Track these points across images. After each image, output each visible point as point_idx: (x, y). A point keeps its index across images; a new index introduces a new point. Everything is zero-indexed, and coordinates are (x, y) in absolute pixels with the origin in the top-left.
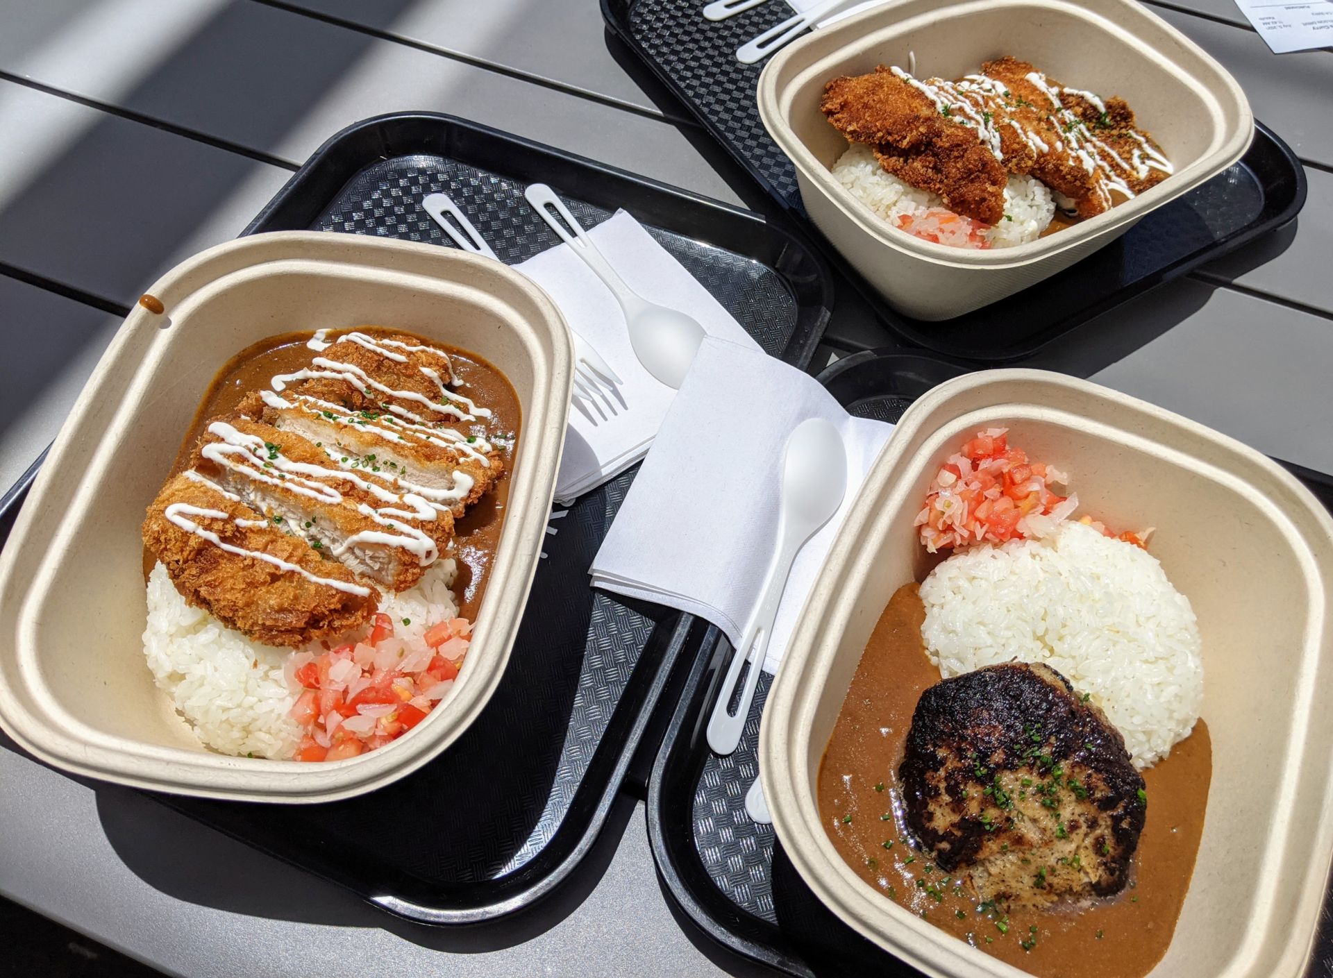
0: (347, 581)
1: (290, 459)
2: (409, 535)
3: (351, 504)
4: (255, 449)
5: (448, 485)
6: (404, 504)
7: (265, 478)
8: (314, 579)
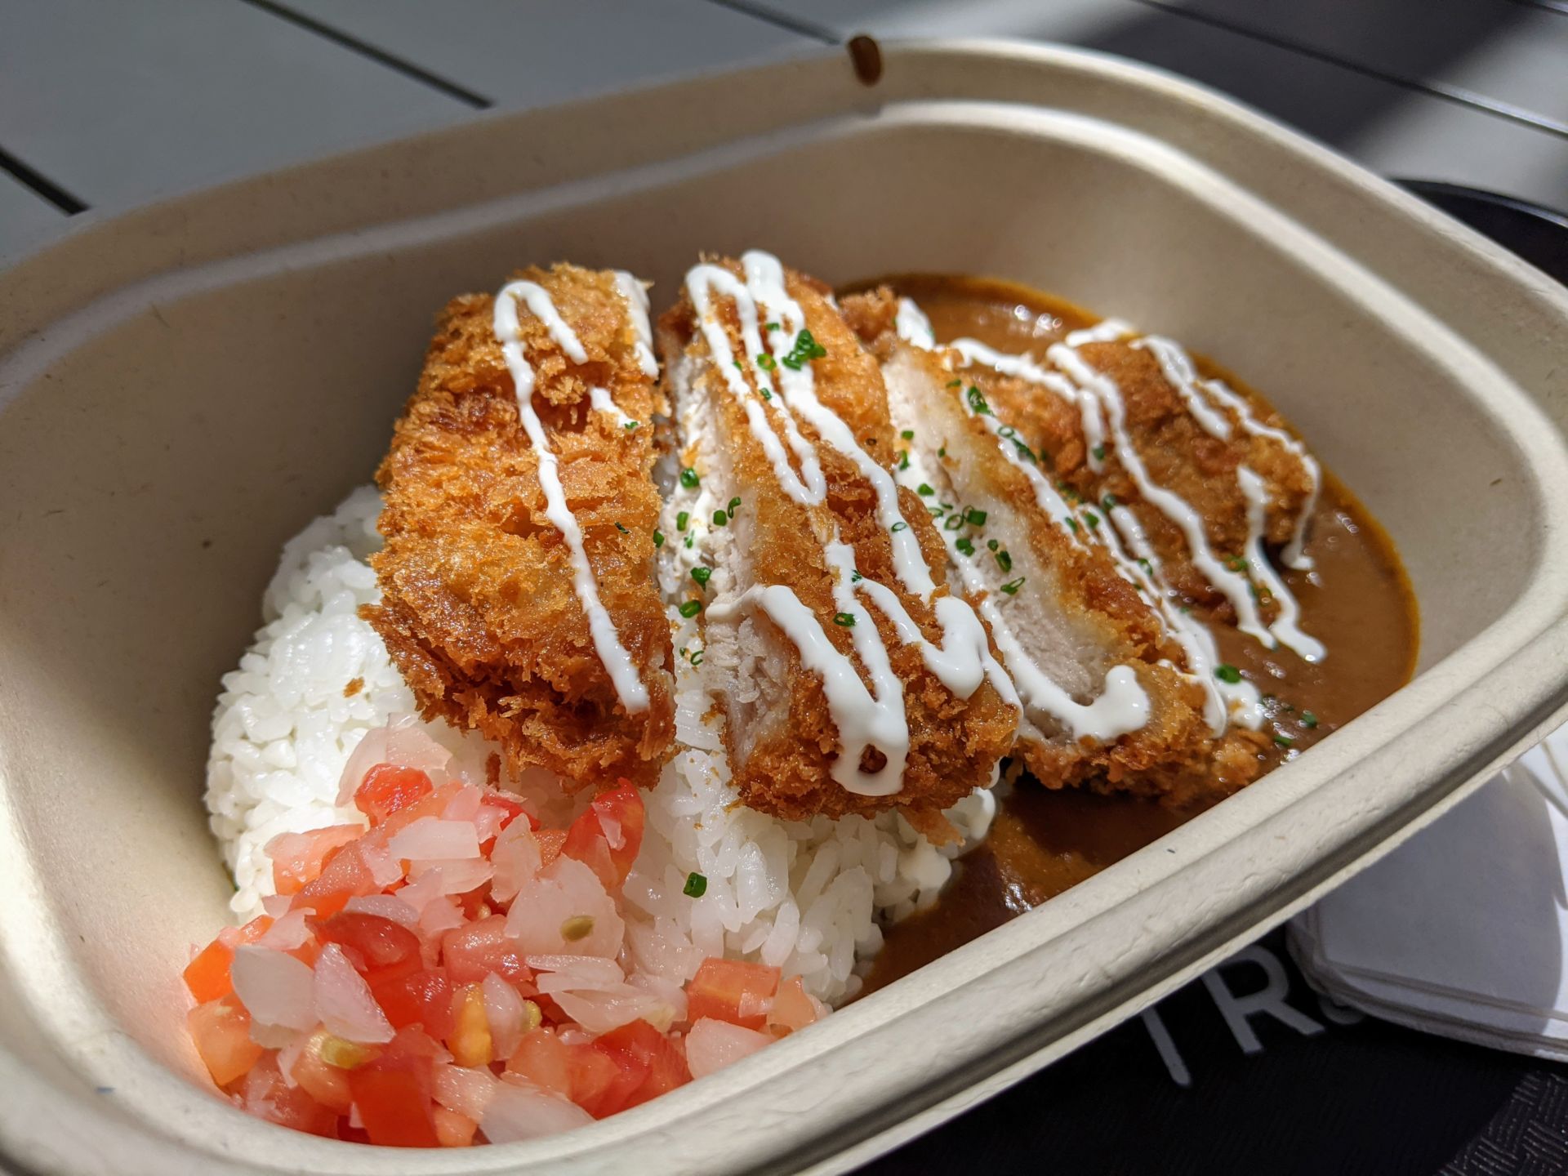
0: (626, 640)
1: (819, 393)
2: (863, 671)
3: (825, 528)
4: (774, 326)
5: (1084, 690)
6: (931, 612)
7: (733, 375)
8: (587, 590)
